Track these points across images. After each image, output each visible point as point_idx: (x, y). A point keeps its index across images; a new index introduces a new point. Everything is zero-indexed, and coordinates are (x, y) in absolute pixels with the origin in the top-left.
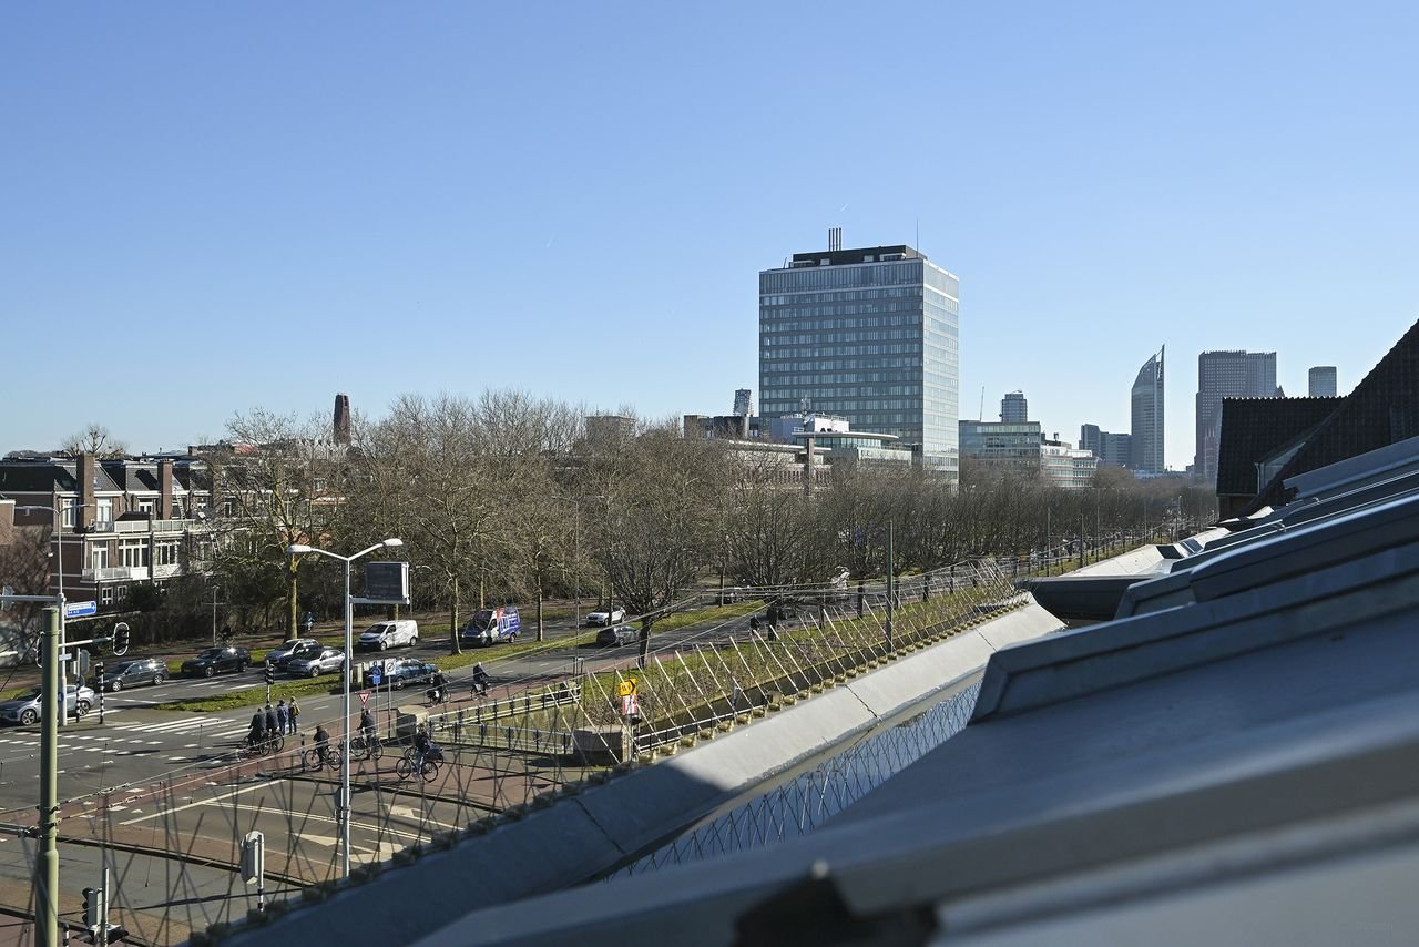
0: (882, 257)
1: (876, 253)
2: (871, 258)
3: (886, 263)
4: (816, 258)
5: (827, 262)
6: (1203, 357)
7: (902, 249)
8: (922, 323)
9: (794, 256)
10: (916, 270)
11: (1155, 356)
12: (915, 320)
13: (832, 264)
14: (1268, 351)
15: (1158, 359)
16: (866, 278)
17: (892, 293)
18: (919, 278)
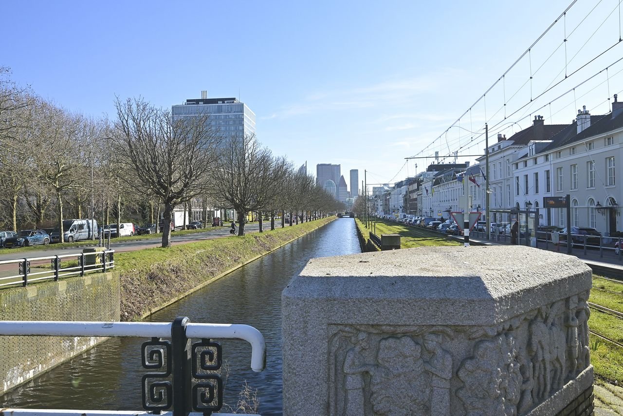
0: (226, 102)
1: (223, 100)
2: (221, 102)
3: (228, 104)
4: (197, 101)
5: (202, 103)
6: (318, 166)
7: (234, 99)
8: (243, 129)
9: (187, 100)
10: (241, 107)
11: (303, 165)
12: (241, 128)
13: (204, 104)
14: (338, 164)
15: (305, 165)
16: (220, 110)
17: (230, 117)
18: (242, 111)
